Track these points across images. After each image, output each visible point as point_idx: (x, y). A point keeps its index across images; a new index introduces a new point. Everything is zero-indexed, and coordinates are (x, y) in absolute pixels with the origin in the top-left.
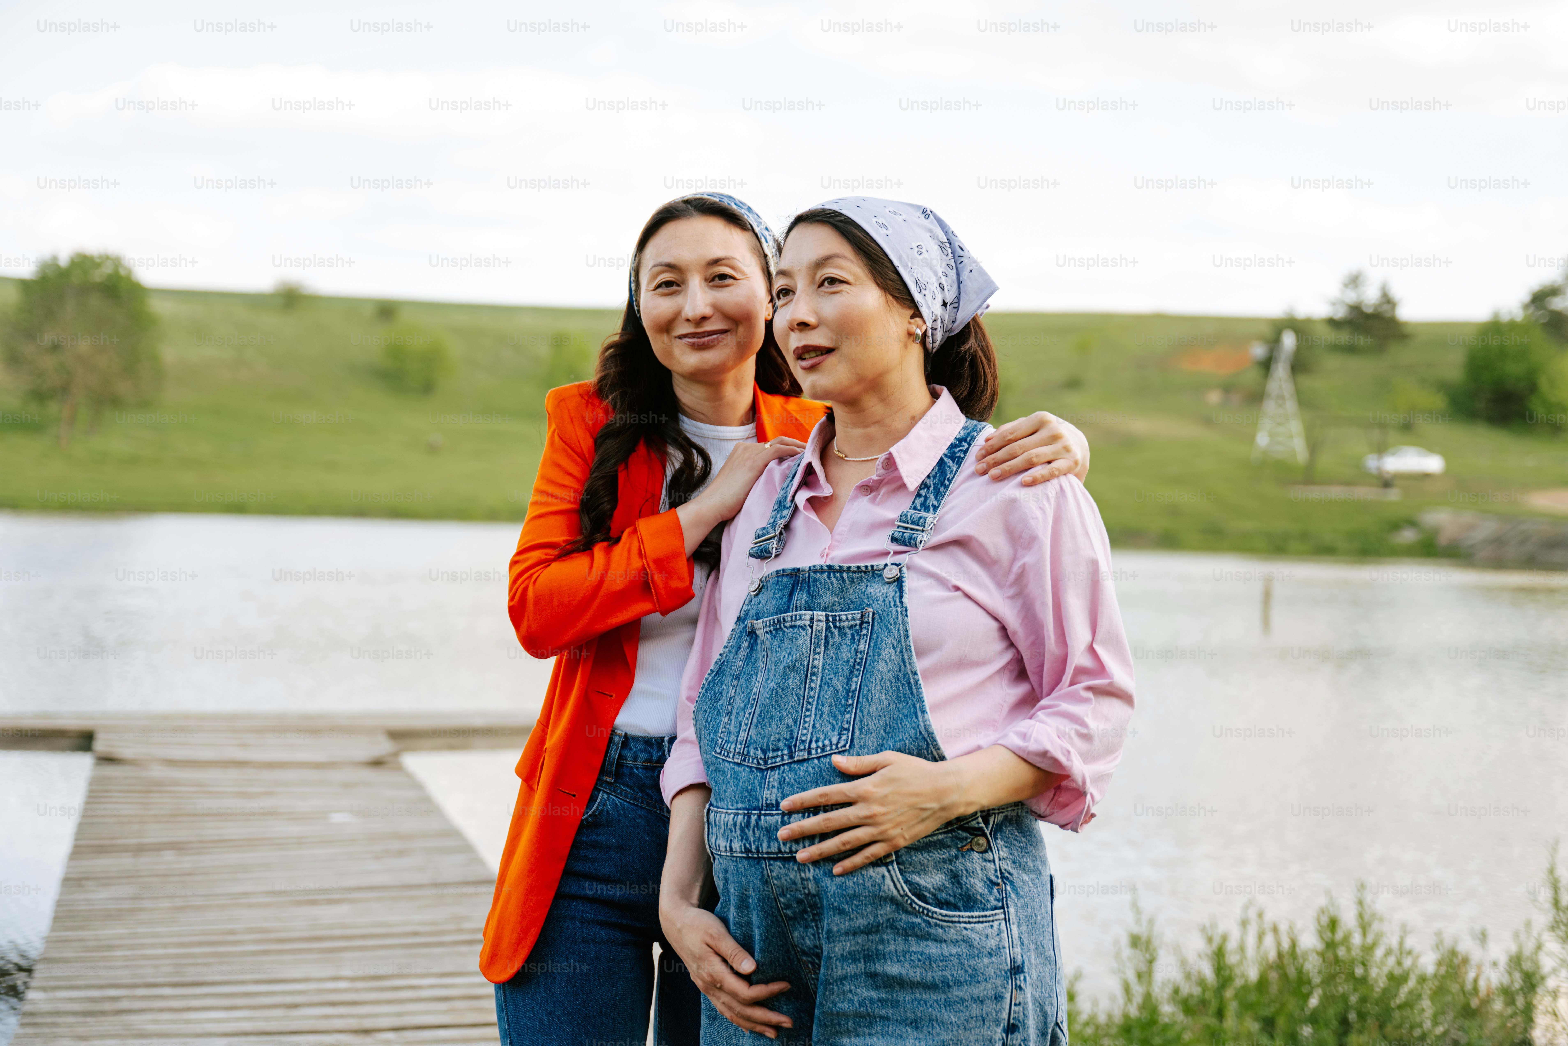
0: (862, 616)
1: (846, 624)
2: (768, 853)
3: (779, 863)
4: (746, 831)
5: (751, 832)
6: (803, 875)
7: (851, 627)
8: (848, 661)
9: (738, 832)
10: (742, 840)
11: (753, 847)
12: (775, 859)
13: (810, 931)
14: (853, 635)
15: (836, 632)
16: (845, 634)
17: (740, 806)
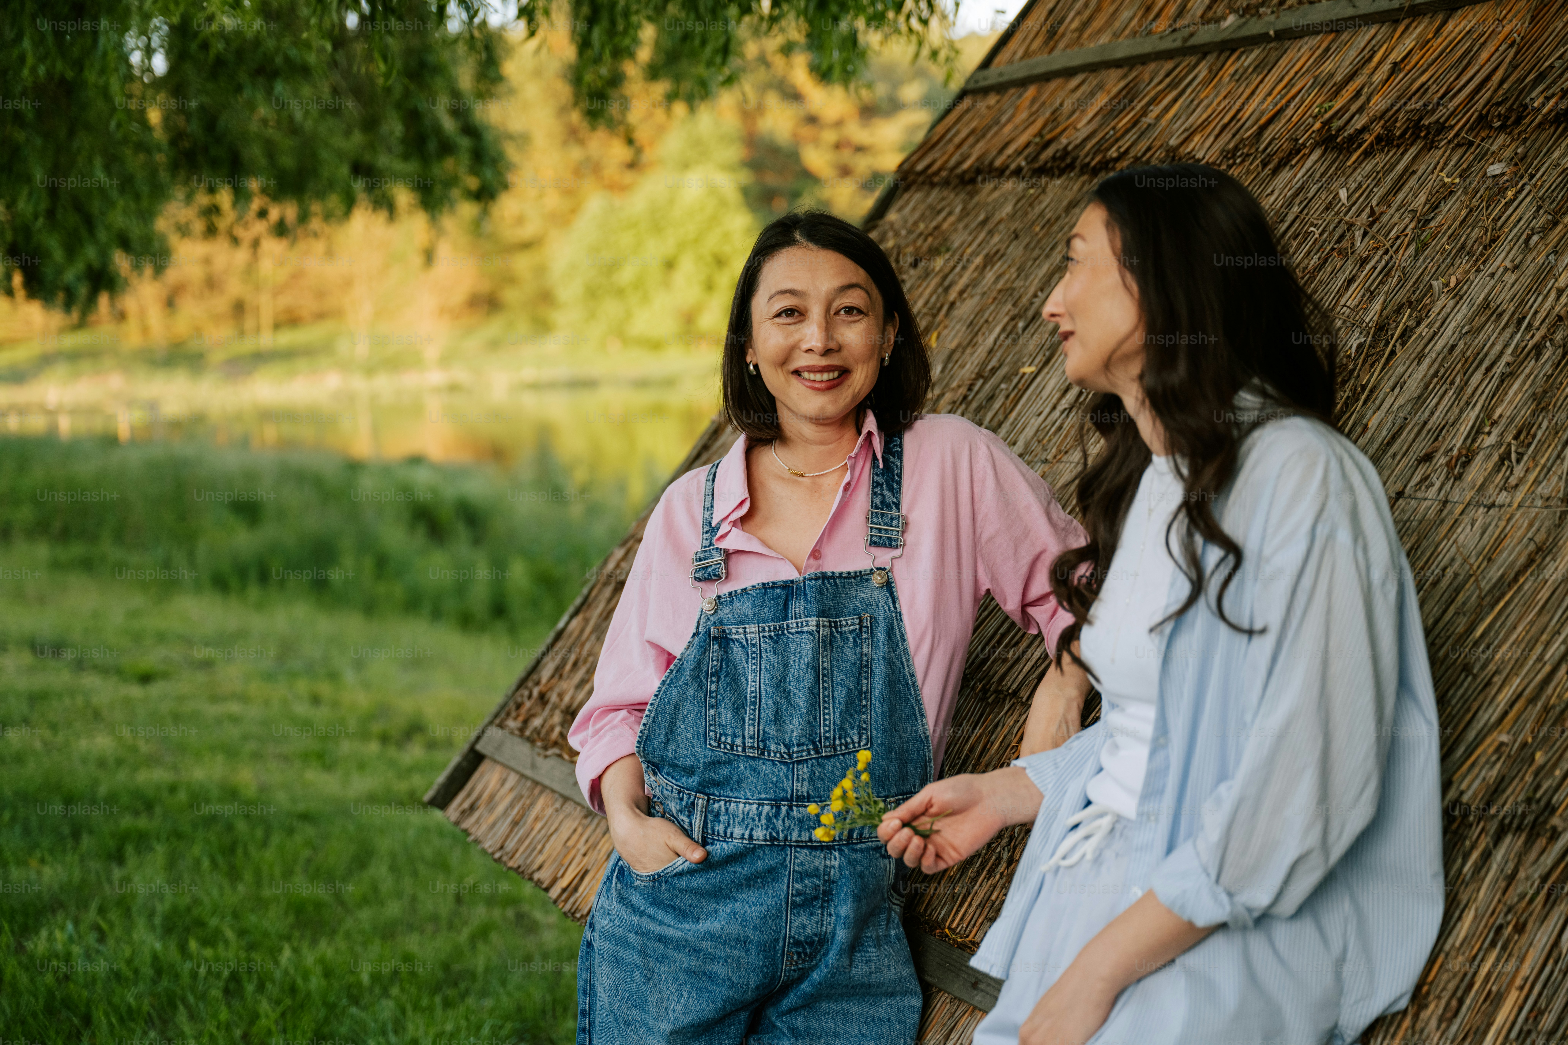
0: (861, 621)
1: (846, 629)
2: (796, 841)
3: (806, 851)
4: (775, 820)
5: (780, 822)
6: (828, 863)
7: (851, 632)
8: (855, 664)
9: (764, 821)
10: (767, 829)
11: (781, 836)
12: (802, 847)
13: (815, 918)
14: (854, 639)
15: (838, 636)
16: (847, 638)
17: (763, 796)
